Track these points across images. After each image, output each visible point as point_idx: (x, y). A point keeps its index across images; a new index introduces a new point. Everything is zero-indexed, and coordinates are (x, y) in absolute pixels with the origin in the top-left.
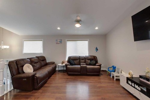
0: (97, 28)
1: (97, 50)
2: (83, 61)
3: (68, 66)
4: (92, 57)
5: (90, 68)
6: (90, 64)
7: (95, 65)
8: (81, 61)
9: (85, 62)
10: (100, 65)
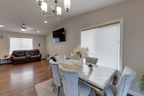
0: (38, 32)
1: (40, 45)
2: (29, 53)
3: (14, 58)
4: (36, 50)
5: (33, 57)
6: (34, 55)
7: (37, 55)
8: (26, 53)
9: (30, 54)
10: (41, 55)
